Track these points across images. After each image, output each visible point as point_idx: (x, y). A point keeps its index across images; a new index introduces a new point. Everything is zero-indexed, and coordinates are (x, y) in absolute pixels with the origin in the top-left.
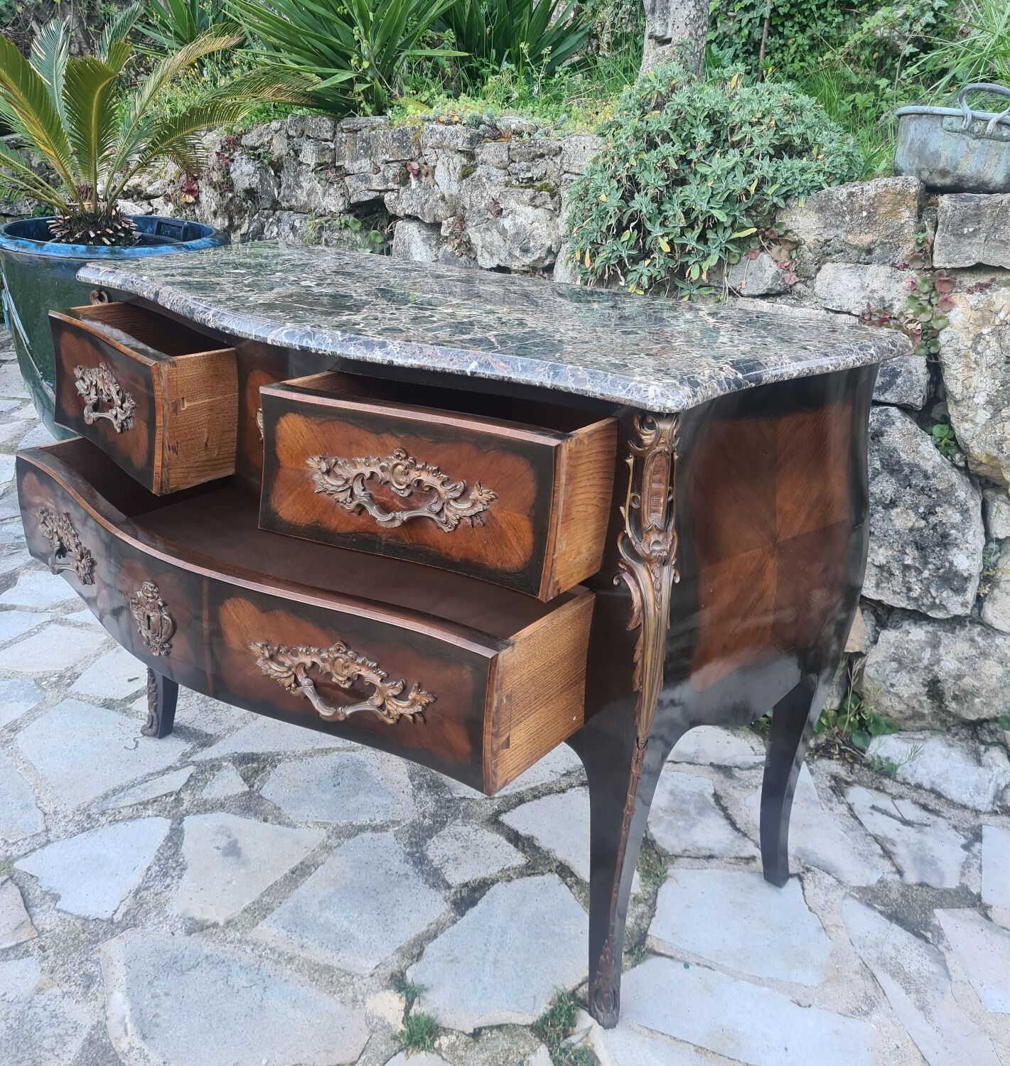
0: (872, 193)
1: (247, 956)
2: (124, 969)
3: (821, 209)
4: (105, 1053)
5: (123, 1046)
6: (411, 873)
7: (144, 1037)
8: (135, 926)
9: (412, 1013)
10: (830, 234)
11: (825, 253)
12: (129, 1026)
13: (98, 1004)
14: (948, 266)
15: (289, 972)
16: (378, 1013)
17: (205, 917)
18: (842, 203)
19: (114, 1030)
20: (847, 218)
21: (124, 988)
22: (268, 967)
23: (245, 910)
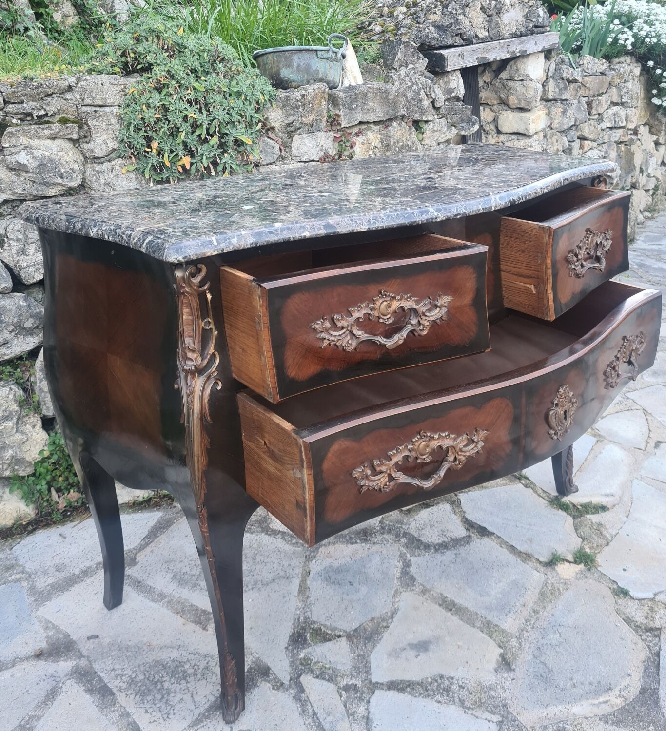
0: (313, 94)
1: (533, 635)
2: (549, 708)
3: (283, 107)
4: (627, 711)
5: (619, 702)
6: (455, 552)
7: (610, 689)
8: (504, 706)
9: (572, 560)
10: (291, 119)
11: (291, 131)
12: (601, 699)
13: (585, 722)
14: (347, 126)
15: (545, 613)
16: (574, 575)
17: (494, 661)
18: (298, 101)
19: (606, 709)
20: (300, 109)
21: (568, 706)
22: (541, 624)
23: (490, 636)
